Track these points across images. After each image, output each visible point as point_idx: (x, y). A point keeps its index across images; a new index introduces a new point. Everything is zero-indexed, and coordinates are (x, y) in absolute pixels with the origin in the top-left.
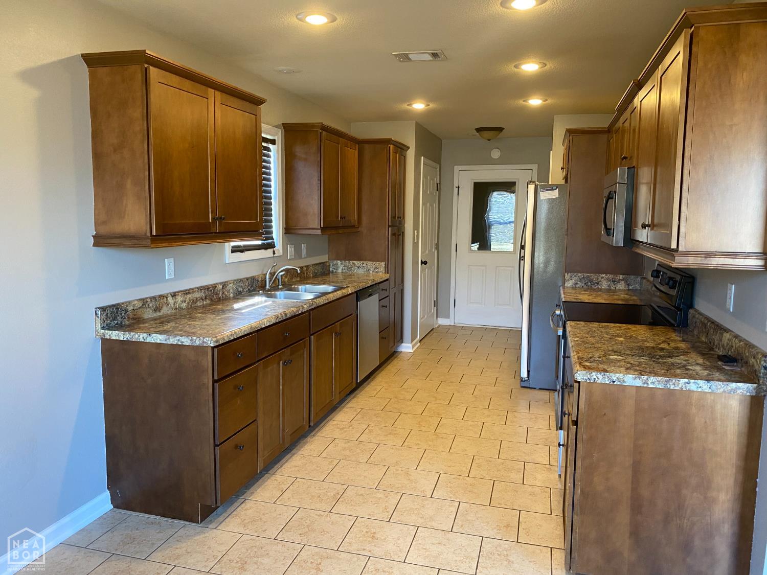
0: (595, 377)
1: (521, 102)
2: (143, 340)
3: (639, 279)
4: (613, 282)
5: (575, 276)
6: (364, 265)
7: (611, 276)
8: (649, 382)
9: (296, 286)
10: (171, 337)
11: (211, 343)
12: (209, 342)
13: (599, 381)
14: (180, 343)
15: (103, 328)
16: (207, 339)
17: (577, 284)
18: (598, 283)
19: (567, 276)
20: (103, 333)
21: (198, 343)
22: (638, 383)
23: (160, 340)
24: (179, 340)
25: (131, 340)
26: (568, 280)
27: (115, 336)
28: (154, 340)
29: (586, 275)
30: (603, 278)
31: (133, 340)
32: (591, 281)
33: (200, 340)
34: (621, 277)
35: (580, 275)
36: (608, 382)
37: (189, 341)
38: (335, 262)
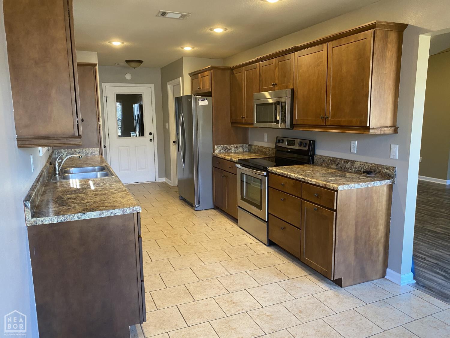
0: (345, 187)
1: (179, 48)
2: (77, 219)
3: (247, 146)
4: (237, 148)
5: (220, 147)
6: (83, 151)
7: (235, 145)
8: (363, 186)
9: (68, 169)
10: (104, 212)
11: (139, 210)
12: (138, 210)
13: (346, 189)
14: (113, 215)
15: (33, 217)
16: (136, 207)
17: (221, 151)
18: (230, 150)
19: (216, 147)
20: (34, 221)
21: (128, 211)
22: (359, 187)
23: (95, 216)
24: (112, 213)
25: (65, 221)
26: (217, 149)
27: (48, 220)
28: (88, 217)
29: (225, 146)
30: (232, 146)
31: (68, 221)
32: (227, 149)
33: (130, 209)
34: (240, 145)
35: (222, 146)
36: (349, 189)
37: (121, 212)
38: (59, 151)
